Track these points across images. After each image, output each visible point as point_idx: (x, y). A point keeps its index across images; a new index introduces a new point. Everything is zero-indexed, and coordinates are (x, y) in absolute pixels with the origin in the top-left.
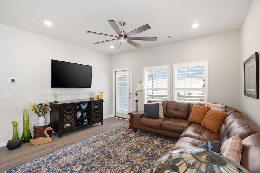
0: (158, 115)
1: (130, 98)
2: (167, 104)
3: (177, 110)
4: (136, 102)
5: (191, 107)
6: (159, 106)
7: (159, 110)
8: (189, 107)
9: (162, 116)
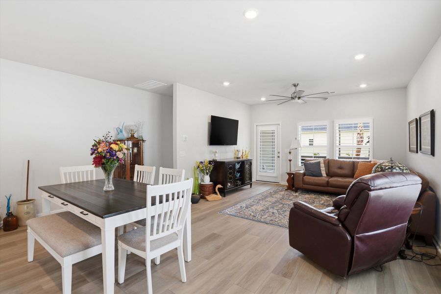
0: (321, 174)
1: (279, 157)
2: (328, 162)
3: (341, 168)
4: (289, 162)
5: (355, 165)
6: (321, 165)
7: (321, 168)
8: (354, 165)
9: (325, 175)
